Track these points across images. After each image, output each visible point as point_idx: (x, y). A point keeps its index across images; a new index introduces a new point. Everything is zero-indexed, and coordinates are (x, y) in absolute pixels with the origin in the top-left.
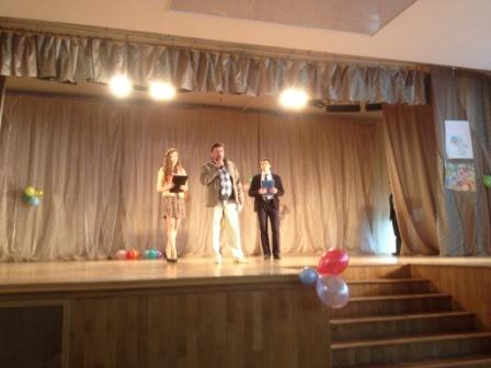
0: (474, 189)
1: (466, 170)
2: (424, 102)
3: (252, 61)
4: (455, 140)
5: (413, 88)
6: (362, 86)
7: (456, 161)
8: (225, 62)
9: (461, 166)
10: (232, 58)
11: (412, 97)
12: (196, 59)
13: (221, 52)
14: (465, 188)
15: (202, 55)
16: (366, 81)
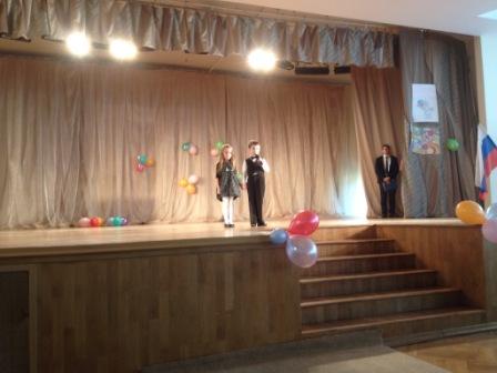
0: (438, 152)
1: (431, 133)
2: (392, 65)
3: (219, 18)
4: (421, 104)
5: (382, 50)
6: (332, 47)
7: (421, 125)
8: (190, 19)
9: (427, 129)
10: (197, 14)
11: (381, 59)
12: (160, 15)
13: (186, 8)
14: (430, 151)
15: (166, 11)
16: (336, 42)
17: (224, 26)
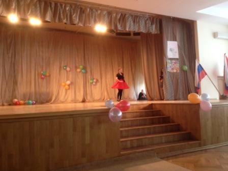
0: (178, 71)
1: (175, 63)
2: (159, 33)
3: (81, 9)
4: (171, 50)
5: (154, 26)
6: (132, 24)
7: (171, 59)
8: (67, 9)
9: (174, 61)
10: (71, 7)
11: (154, 30)
12: (53, 6)
13: (65, 3)
14: (175, 71)
15: (56, 4)
16: (134, 22)
17: (83, 12)
